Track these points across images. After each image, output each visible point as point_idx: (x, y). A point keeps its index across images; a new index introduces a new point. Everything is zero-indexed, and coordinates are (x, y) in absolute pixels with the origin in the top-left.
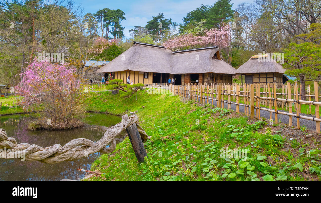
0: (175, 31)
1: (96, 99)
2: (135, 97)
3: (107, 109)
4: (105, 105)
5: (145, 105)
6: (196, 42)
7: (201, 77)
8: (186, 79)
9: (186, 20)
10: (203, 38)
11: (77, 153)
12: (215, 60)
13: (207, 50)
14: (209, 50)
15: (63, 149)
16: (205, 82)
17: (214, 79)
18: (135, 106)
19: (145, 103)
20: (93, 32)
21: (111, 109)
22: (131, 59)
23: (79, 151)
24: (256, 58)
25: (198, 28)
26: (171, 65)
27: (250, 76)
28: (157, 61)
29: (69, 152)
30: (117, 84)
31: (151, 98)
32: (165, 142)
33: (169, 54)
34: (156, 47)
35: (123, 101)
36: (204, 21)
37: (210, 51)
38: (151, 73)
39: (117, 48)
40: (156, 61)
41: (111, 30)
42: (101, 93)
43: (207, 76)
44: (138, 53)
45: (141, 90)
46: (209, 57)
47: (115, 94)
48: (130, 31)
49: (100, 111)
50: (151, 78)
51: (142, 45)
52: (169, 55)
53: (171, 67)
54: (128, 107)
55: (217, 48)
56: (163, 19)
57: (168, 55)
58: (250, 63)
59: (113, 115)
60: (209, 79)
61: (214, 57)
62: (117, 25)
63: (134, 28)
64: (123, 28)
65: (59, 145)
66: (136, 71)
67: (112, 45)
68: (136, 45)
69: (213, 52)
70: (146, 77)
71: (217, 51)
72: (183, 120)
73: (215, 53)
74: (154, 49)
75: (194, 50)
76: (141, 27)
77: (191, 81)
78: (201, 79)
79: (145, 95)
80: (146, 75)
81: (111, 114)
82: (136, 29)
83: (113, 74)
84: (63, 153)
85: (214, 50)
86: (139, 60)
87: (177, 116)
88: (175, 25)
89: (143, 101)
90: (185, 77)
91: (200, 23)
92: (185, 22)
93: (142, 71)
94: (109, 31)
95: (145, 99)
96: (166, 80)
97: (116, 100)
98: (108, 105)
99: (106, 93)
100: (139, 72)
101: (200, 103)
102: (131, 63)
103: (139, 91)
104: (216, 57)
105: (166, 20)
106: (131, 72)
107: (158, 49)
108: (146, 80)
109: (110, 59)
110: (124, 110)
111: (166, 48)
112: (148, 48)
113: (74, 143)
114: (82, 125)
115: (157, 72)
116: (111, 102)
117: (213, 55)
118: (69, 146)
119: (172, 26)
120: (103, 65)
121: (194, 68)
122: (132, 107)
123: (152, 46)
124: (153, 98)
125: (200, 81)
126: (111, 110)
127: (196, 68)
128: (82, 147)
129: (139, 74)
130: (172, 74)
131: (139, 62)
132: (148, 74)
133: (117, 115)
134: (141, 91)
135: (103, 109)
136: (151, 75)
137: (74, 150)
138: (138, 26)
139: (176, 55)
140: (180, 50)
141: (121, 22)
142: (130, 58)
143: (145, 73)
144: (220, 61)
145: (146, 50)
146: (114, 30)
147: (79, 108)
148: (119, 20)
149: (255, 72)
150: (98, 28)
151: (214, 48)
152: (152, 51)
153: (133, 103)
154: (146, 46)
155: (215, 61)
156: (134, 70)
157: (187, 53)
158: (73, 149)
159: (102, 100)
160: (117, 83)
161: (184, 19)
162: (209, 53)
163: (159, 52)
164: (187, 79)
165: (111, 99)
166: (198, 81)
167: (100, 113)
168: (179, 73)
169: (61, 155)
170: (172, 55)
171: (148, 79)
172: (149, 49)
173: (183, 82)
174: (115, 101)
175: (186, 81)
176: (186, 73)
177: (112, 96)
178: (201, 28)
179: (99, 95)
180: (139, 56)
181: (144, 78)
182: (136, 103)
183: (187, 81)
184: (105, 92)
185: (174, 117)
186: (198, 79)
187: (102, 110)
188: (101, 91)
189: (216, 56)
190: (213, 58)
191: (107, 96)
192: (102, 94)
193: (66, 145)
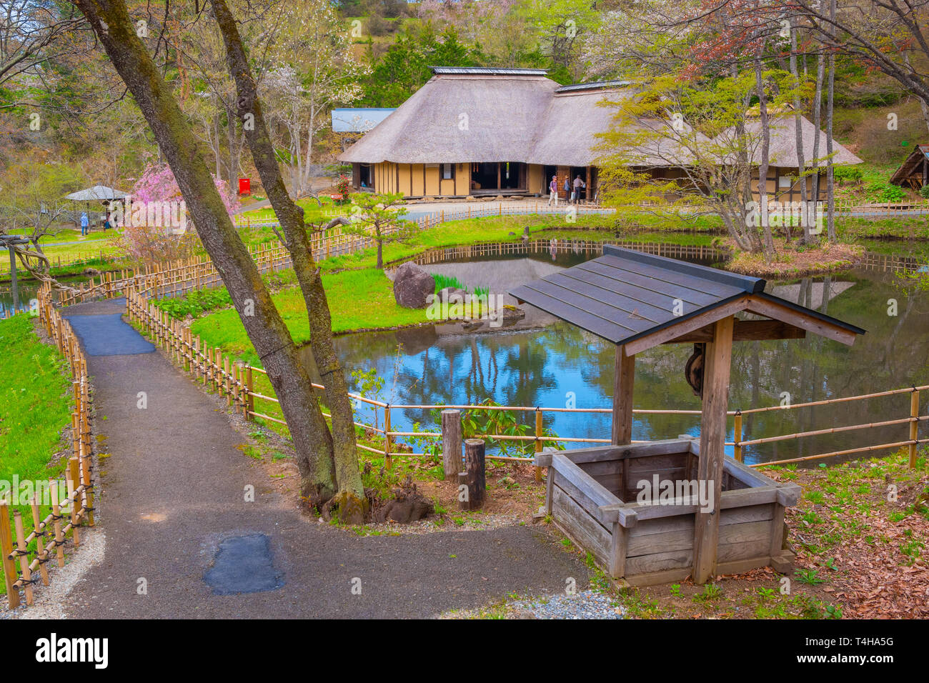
26: (536, 134)
28: (491, 124)
33: (545, 95)
34: (505, 78)
38: (462, 164)
40: (489, 127)
44: (432, 108)
50: (464, 179)
51: (457, 78)
52: (546, 98)
53: (535, 139)
57: (541, 98)
68: (435, 77)
70: (447, 175)
74: (495, 83)
80: (447, 170)
86: (427, 130)
100: (424, 164)
102: (401, 141)
106: (400, 167)
108: (447, 184)
111: (542, 75)
112: (473, 84)
123: (491, 75)
129: (424, 169)
131: (429, 134)
132: (454, 168)
136: (462, 171)
143: (443, 166)
152: (487, 92)
154: (471, 78)
170: (554, 99)
171: (455, 180)
172: (478, 85)
180: (434, 115)
181: (442, 177)
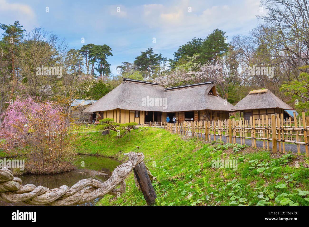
0: (166, 66)
1: (85, 140)
2: (127, 137)
3: (97, 151)
4: (95, 146)
5: (139, 145)
6: (189, 78)
7: (196, 115)
8: (180, 117)
9: (177, 55)
10: (197, 73)
11: (85, 196)
12: (211, 96)
13: (202, 86)
14: (204, 85)
15: (71, 191)
16: (201, 120)
17: (210, 117)
18: (129, 146)
19: (140, 144)
20: (77, 69)
21: (103, 150)
22: (121, 97)
23: (88, 193)
24: (255, 94)
25: (191, 63)
27: (249, 112)
29: (77, 194)
30: (108, 124)
31: (145, 138)
32: (174, 182)
34: (147, 84)
35: (115, 142)
36: (197, 55)
37: (206, 87)
38: (142, 111)
39: (104, 86)
41: (97, 67)
42: (90, 134)
43: (203, 114)
44: (128, 91)
45: (134, 129)
46: (205, 92)
47: (105, 135)
48: (118, 67)
49: (90, 153)
50: (143, 117)
51: (133, 82)
52: (162, 92)
54: (121, 148)
55: (212, 83)
56: (152, 54)
57: (160, 92)
58: (248, 99)
59: (104, 157)
60: (205, 116)
61: (210, 93)
62: (103, 62)
63: (122, 64)
64: (110, 65)
65: (67, 186)
66: (127, 110)
67: (98, 82)
68: (125, 82)
69: (208, 87)
70: (137, 116)
71: (213, 87)
72: (190, 159)
73: (211, 89)
74: (145, 86)
75: (188, 87)
76: (129, 63)
77: (186, 119)
78: (197, 116)
79: (139, 135)
80: (137, 113)
81: (103, 156)
82: (123, 66)
83: (102, 113)
84: (71, 195)
85: (209, 85)
86: (129, 98)
87: (181, 155)
88: (165, 60)
89: (138, 141)
90: (180, 115)
91: (192, 57)
92: (176, 58)
93: (132, 110)
94: (95, 68)
95: (139, 139)
96: (159, 119)
97: (108, 141)
98: (99, 147)
99: (96, 134)
100: (130, 111)
101: (205, 141)
102: (121, 101)
103: (132, 131)
104: (212, 94)
105: (155, 55)
106: (121, 111)
107: (149, 86)
108: (137, 120)
109: (97, 98)
110: (116, 151)
111: (157, 85)
113: (82, 184)
114: (72, 168)
115: (149, 110)
116: (102, 143)
117: (208, 91)
118: (77, 187)
119: (162, 62)
120: (91, 104)
121: (189, 106)
122: (125, 148)
123: (143, 83)
124: (148, 138)
125: (195, 119)
126: (103, 152)
127: (191, 105)
128: (90, 189)
129: (130, 113)
130: (165, 112)
131: (130, 100)
132: (139, 112)
133: (109, 157)
134: (135, 131)
135: (94, 151)
136: (142, 114)
137: (83, 191)
138: (126, 62)
139: (168, 92)
140: (172, 87)
141: (107, 58)
142: (119, 96)
143: (136, 112)
144: (216, 97)
145: (136, 87)
146: (100, 67)
147: (69, 150)
148: (105, 56)
149: (254, 108)
150: (83, 65)
151: (210, 83)
152: (143, 88)
153: (126, 143)
154: (137, 83)
155: (211, 98)
156: (124, 108)
157: (181, 90)
158: (81, 191)
159: (92, 141)
160: (109, 122)
161: (175, 54)
162: (204, 89)
163: (151, 89)
164: (182, 117)
165: (101, 140)
166: (193, 119)
167: (90, 155)
168: (172, 111)
169: (69, 198)
170: (165, 92)
171: (140, 118)
172: (140, 85)
173: (177, 120)
174: (106, 142)
175: (180, 119)
176: (180, 111)
177: (102, 137)
178: (194, 63)
179: (88, 136)
180: (129, 93)
181: (135, 117)
182: (130, 143)
183: (182, 119)
184: (95, 132)
185: (177, 156)
186: (193, 117)
187: (92, 152)
188: (90, 132)
189: (212, 92)
190: (208, 94)
191: (97, 137)
192: (92, 135)
193: (75, 186)
